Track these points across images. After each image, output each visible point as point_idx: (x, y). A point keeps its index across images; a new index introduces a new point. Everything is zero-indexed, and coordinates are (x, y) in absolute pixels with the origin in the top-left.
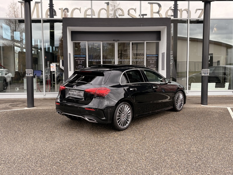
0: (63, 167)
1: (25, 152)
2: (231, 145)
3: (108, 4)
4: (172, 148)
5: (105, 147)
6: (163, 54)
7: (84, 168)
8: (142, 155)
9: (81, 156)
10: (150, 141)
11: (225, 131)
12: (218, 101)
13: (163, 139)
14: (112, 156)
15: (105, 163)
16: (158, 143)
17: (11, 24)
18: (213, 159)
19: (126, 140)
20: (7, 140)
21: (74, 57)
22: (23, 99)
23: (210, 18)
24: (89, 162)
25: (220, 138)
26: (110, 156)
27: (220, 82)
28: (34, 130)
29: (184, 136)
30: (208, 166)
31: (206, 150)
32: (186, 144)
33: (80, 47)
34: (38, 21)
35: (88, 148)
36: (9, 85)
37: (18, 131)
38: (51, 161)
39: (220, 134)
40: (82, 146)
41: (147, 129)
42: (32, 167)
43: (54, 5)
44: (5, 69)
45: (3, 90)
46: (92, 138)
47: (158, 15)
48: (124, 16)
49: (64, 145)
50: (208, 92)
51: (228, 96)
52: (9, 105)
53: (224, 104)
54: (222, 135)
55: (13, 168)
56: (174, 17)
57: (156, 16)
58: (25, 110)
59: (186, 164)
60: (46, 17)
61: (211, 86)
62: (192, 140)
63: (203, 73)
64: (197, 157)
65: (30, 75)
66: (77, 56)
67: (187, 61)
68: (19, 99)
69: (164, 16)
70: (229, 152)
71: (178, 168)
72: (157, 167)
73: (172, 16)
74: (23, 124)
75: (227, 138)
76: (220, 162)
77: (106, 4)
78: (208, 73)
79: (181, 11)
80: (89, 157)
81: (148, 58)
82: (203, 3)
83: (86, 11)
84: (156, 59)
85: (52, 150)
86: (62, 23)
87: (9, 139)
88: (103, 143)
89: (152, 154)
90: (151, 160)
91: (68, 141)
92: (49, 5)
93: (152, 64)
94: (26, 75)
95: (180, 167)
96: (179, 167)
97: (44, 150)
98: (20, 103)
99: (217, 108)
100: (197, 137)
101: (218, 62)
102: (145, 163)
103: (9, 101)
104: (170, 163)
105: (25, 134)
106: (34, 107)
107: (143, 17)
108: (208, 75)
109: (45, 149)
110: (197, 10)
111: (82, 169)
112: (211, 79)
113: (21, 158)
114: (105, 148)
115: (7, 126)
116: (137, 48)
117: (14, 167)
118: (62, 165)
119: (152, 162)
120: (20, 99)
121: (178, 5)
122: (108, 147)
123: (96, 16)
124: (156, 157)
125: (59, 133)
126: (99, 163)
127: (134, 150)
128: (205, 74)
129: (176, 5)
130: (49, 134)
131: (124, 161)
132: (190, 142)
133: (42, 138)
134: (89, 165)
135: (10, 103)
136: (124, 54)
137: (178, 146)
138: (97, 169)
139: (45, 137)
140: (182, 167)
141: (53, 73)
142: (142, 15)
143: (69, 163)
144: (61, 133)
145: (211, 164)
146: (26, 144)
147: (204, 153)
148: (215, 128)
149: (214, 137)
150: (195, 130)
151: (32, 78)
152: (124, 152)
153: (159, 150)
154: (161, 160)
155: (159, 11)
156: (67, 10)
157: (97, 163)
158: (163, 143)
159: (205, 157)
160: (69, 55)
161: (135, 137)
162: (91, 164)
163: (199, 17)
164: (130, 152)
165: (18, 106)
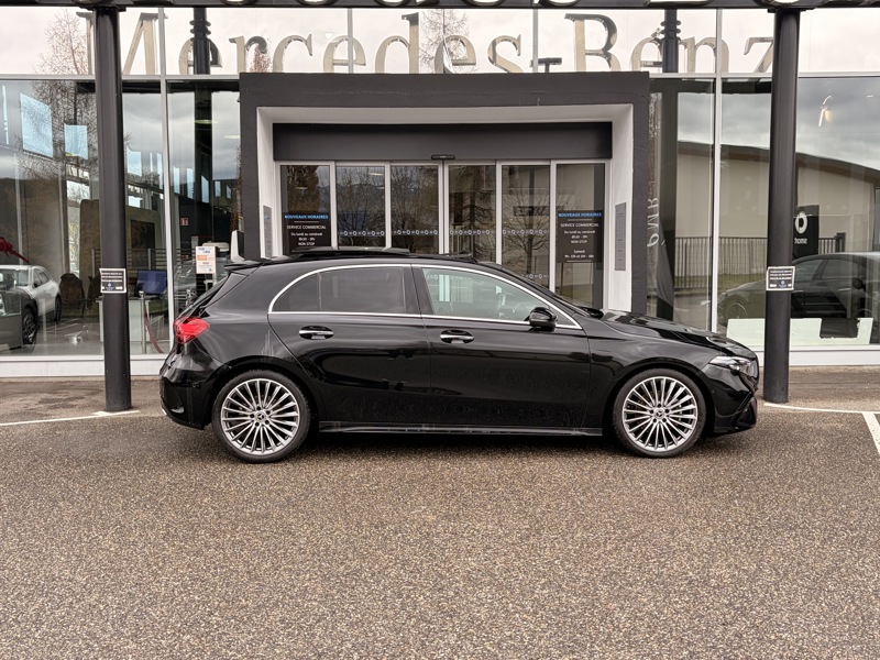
0: (220, 639)
1: (83, 580)
2: (865, 556)
3: (414, 20)
4: (640, 567)
5: (384, 565)
6: (621, 209)
7: (300, 644)
8: (524, 595)
9: (291, 598)
10: (559, 542)
11: (846, 503)
12: (830, 386)
13: (607, 533)
14: (408, 597)
15: (379, 626)
16: (588, 547)
17: (59, 96)
18: (792, 610)
19: (465, 535)
20: (19, 534)
21: (285, 222)
22: (94, 379)
23: (799, 71)
24: (319, 621)
25: (825, 529)
26: (400, 596)
27: (844, 316)
28: (123, 497)
29: (690, 521)
30: (773, 637)
31: (768, 577)
32: (695, 554)
33: (317, 182)
34: (150, 87)
35: (320, 566)
36: (45, 324)
37: (64, 499)
38: (175, 617)
39: (828, 514)
40: (300, 558)
41: (552, 494)
42: (105, 640)
43: (209, 24)
44: (34, 267)
45: (22, 343)
46: (337, 529)
47: (605, 61)
48: (474, 64)
49: (232, 555)
50: (790, 354)
51: (871, 368)
52: (40, 402)
53: (850, 399)
54: (836, 520)
55: (31, 641)
56: (665, 71)
57: (597, 65)
58: (95, 419)
59: (689, 629)
60: (181, 70)
61: (804, 332)
62: (720, 536)
63: (771, 282)
64: (731, 604)
65: (114, 290)
66: (296, 217)
67: (712, 237)
68: (76, 379)
69: (626, 67)
70: (856, 583)
71: (655, 646)
72: (575, 641)
73: (656, 64)
74: (85, 474)
75: (851, 530)
76: (819, 622)
77: (408, 22)
78: (790, 281)
79: (692, 46)
80: (320, 602)
81: (562, 225)
82: (772, 15)
83: (332, 47)
84: (595, 228)
85: (183, 575)
86: (237, 94)
87: (25, 531)
88: (378, 549)
89: (563, 590)
90: (557, 612)
91: (248, 540)
92: (192, 27)
93: (579, 247)
94: (102, 288)
95: (665, 642)
96: (659, 641)
97: (155, 574)
98: (81, 393)
99: (824, 414)
100: (737, 527)
101: (840, 238)
102: (532, 626)
103: (39, 386)
104: (628, 625)
105: (89, 513)
106: (129, 407)
107: (547, 69)
108: (791, 287)
109: (160, 568)
110: (752, 41)
111: (293, 646)
112: (801, 305)
113: (67, 602)
114: (386, 568)
115: (25, 482)
116: (532, 186)
117: (35, 639)
118: (217, 630)
119: (559, 622)
120: (80, 379)
121: (679, 23)
122: (395, 564)
123: (369, 68)
124: (574, 601)
125: (214, 508)
126: (356, 623)
127: (493, 575)
128: (778, 287)
129: (671, 25)
130: (176, 513)
131: (451, 616)
132: (711, 547)
133: (152, 528)
134: (319, 631)
135: (42, 392)
136: (483, 210)
137: (663, 560)
138: (347, 649)
139: (161, 524)
140: (672, 641)
141: (206, 282)
142: (541, 62)
143: (245, 623)
144: (225, 507)
145: (783, 632)
146: (89, 550)
147: (760, 586)
148: (809, 492)
149: (805, 527)
150: (731, 498)
151: (122, 302)
152: (457, 581)
153: (588, 575)
154: (592, 614)
155: (609, 45)
156: (260, 43)
157: (351, 625)
158: (605, 547)
159: (762, 602)
160: (265, 213)
161: (501, 526)
162: (327, 627)
163: (761, 68)
164: (477, 584)
165: (72, 406)
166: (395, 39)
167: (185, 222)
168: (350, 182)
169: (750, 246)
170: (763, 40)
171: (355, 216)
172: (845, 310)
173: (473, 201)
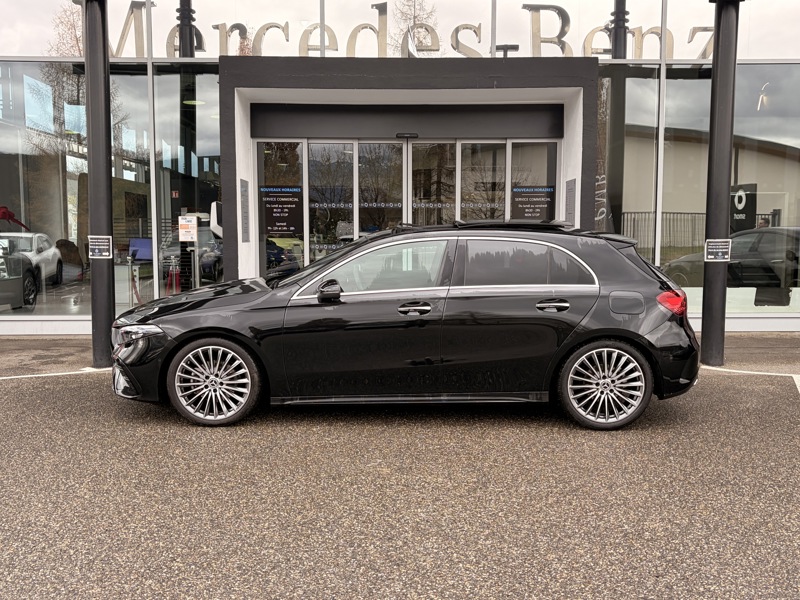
0: (180, 584)
1: (56, 526)
2: (792, 512)
3: (382, 9)
4: (579, 520)
5: (339, 515)
6: (571, 185)
8: (468, 546)
9: (250, 545)
10: (504, 495)
11: (775, 461)
12: (763, 351)
13: (550, 487)
14: (359, 546)
15: (330, 575)
16: (531, 500)
18: (721, 563)
19: (416, 487)
21: (261, 195)
22: (85, 337)
23: (738, 58)
24: (274, 568)
25: (755, 485)
26: (351, 545)
27: (778, 285)
28: (102, 448)
29: (627, 476)
30: (702, 589)
31: (699, 531)
32: (631, 508)
35: (279, 515)
36: (44, 287)
37: (46, 450)
38: (140, 562)
39: (758, 471)
40: (260, 507)
41: (499, 449)
42: (72, 584)
43: (194, 12)
44: (38, 235)
45: (23, 304)
46: (297, 480)
47: (558, 48)
48: (438, 50)
49: (198, 504)
52: (34, 358)
53: (782, 363)
54: (765, 477)
56: (614, 57)
57: (551, 51)
58: (82, 374)
59: (622, 580)
60: (168, 53)
61: (740, 301)
62: (655, 491)
63: (709, 253)
64: (663, 557)
65: (101, 255)
66: (272, 190)
67: (656, 212)
68: (68, 337)
69: (577, 53)
70: (782, 538)
72: (514, 591)
73: (606, 51)
74: (68, 426)
75: (779, 487)
76: (746, 575)
77: (377, 11)
78: (726, 253)
79: (640, 35)
80: (276, 550)
81: (517, 200)
82: (714, 5)
83: (307, 34)
84: (547, 202)
85: (150, 522)
86: (216, 77)
87: (8, 479)
88: (335, 499)
89: (505, 541)
90: (498, 562)
91: (214, 490)
92: (178, 14)
94: (90, 253)
95: (599, 592)
96: (593, 591)
97: (124, 521)
98: (72, 350)
99: (757, 377)
100: (671, 482)
102: (474, 576)
103: (34, 343)
104: (565, 575)
105: (69, 462)
107: (505, 54)
108: (728, 259)
109: (130, 516)
110: (695, 31)
112: (737, 275)
113: (39, 547)
114: (341, 518)
115: (12, 433)
118: (177, 575)
119: (500, 572)
120: (72, 338)
121: (627, 13)
122: (349, 514)
123: (342, 53)
124: (515, 552)
125: (184, 459)
126: (309, 571)
127: (440, 526)
128: (715, 258)
129: (620, 15)
130: (149, 463)
131: (398, 565)
132: (646, 501)
133: (125, 477)
134: (273, 578)
135: (35, 349)
137: (601, 513)
138: (298, 595)
139: (133, 473)
140: (606, 592)
141: (189, 249)
142: (499, 48)
143: (204, 569)
144: (195, 458)
145: (711, 584)
146: (65, 497)
147: (691, 540)
148: (740, 450)
149: (735, 484)
150: (667, 454)
151: (109, 267)
152: (406, 531)
153: (529, 526)
154: (531, 564)
155: (563, 33)
156: (241, 29)
157: (304, 573)
158: (547, 500)
159: (693, 555)
160: (242, 186)
161: (450, 479)
162: (281, 574)
163: (704, 55)
164: (425, 534)
165: (63, 362)
166: (365, 27)
167: (176, 195)
168: (329, 160)
169: (693, 221)
170: (705, 29)
171: (333, 190)
172: (780, 280)
173: (439, 177)
